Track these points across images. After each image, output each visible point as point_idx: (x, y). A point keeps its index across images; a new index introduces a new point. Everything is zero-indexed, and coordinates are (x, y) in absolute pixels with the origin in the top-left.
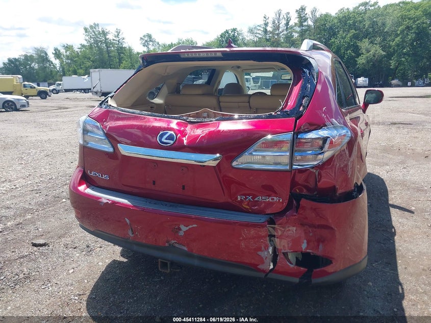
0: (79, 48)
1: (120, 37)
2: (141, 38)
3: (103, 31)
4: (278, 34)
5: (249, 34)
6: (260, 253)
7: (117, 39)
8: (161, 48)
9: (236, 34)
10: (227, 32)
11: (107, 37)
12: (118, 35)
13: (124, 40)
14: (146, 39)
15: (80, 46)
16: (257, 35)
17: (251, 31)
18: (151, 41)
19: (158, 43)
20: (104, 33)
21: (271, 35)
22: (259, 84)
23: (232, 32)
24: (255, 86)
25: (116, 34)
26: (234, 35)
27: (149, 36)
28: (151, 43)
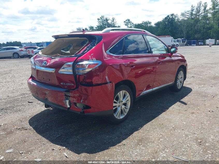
0: (96, 28)
1: (115, 21)
2: (124, 22)
3: (106, 19)
4: (199, 16)
5: (181, 16)
6: (63, 101)
7: (113, 23)
8: (134, 26)
9: (174, 17)
10: (168, 16)
11: (108, 22)
12: (113, 20)
13: (116, 23)
14: (127, 22)
15: (96, 27)
16: (186, 16)
17: (183, 15)
18: (129, 23)
19: (133, 23)
20: (107, 20)
21: (195, 16)
22: (186, 43)
23: (171, 16)
24: (183, 44)
25: (112, 20)
26: (172, 17)
27: (129, 20)
28: (129, 24)
